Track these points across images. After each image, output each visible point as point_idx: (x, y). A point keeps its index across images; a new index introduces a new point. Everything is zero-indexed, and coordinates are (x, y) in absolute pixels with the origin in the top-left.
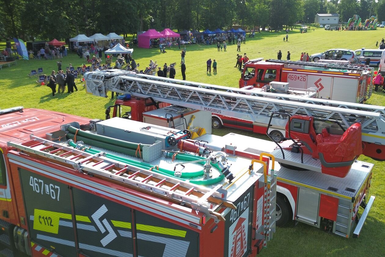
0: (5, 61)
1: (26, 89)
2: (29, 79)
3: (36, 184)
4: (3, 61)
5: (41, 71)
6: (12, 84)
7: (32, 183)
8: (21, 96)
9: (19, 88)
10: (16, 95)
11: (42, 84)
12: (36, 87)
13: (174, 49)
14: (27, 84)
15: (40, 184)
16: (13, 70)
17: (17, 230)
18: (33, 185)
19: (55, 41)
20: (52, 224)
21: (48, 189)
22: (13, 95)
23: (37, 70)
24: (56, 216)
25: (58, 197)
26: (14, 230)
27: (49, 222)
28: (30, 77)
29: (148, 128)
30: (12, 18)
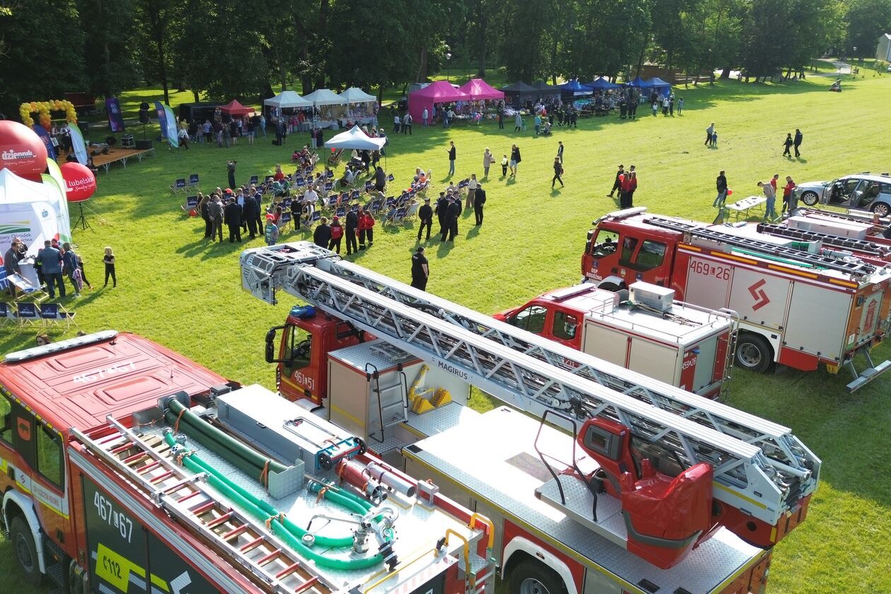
0: (134, 148)
1: (160, 224)
2: (170, 197)
3: (102, 506)
4: (130, 148)
5: (194, 181)
6: (137, 209)
7: (97, 502)
8: (147, 242)
9: (149, 220)
10: (138, 240)
11: (191, 214)
12: (180, 219)
13: (487, 128)
14: (165, 211)
15: (108, 507)
16: (147, 171)
17: (74, 565)
18: (98, 506)
19: (236, 106)
20: (120, 575)
21: (118, 520)
22: (132, 239)
23: (187, 179)
24: (126, 565)
25: (130, 537)
26: (71, 565)
27: (117, 571)
28: (173, 193)
29: (298, 422)
30: (160, 46)
